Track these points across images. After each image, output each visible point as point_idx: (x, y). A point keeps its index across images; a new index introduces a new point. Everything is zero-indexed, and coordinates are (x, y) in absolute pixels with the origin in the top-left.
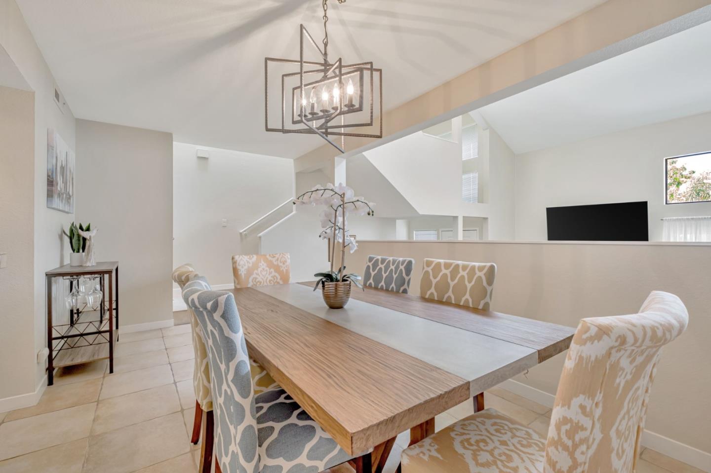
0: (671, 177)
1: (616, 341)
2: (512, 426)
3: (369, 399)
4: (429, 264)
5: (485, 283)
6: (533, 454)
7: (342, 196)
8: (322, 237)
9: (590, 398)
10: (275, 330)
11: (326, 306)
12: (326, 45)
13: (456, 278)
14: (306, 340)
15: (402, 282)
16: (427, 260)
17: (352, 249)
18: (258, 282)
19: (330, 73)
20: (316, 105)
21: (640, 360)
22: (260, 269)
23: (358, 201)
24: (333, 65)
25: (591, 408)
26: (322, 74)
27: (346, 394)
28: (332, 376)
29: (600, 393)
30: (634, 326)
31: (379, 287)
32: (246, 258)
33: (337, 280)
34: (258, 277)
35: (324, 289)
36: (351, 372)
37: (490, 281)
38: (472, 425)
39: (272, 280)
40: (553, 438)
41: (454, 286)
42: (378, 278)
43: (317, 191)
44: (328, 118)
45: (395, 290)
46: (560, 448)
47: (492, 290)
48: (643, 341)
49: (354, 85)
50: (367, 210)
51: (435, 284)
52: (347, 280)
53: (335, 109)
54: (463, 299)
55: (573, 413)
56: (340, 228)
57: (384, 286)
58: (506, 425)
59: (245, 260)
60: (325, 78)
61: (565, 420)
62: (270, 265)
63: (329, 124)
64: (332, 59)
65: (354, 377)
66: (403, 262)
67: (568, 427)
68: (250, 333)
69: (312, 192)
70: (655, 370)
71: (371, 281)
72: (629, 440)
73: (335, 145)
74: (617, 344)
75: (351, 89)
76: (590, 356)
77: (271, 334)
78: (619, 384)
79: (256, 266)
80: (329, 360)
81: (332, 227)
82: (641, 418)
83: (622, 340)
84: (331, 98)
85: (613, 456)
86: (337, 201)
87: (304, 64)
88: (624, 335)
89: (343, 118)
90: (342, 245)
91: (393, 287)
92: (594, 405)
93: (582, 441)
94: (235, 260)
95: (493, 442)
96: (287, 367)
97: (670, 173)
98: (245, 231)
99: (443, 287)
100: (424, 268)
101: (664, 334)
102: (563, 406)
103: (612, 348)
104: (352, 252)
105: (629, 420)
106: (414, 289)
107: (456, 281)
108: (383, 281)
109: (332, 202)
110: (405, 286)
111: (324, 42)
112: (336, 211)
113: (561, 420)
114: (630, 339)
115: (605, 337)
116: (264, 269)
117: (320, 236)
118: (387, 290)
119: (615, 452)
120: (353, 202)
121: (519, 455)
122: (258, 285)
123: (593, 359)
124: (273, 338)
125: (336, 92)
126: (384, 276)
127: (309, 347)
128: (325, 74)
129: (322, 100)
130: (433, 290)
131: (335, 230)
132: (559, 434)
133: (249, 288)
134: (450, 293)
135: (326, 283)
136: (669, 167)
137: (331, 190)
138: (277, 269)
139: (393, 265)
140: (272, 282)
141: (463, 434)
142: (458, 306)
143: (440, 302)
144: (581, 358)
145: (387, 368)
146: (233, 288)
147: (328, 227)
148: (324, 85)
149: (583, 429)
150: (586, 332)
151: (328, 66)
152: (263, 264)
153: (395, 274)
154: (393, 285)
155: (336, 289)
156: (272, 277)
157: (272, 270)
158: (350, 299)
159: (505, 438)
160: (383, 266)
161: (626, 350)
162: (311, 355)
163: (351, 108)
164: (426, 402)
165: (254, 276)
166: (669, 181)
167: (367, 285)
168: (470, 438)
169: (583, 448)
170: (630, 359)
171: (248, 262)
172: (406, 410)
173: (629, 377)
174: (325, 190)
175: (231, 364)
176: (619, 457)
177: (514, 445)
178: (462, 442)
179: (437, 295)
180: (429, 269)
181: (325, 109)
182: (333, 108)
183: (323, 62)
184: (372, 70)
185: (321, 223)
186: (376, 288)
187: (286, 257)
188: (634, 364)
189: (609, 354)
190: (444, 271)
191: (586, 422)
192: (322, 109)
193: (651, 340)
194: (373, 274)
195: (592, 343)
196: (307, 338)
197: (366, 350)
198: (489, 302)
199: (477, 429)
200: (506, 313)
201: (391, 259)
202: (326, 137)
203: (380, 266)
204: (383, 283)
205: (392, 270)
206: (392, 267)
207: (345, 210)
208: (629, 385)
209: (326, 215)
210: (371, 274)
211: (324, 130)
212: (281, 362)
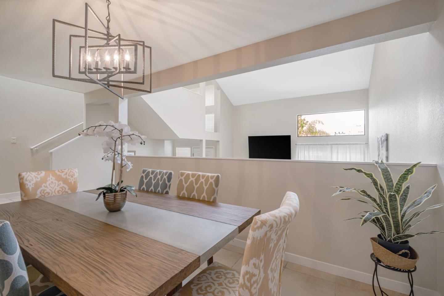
0: (300, 123)
1: (269, 227)
2: (225, 272)
3: (132, 286)
4: (182, 174)
5: (214, 186)
6: (235, 287)
7: (121, 131)
8: (104, 159)
9: (258, 259)
10: (58, 238)
11: (106, 210)
12: (109, 21)
13: (198, 183)
14: (86, 243)
15: (165, 186)
16: (181, 172)
17: (128, 169)
18: (46, 193)
19: (112, 42)
20: (100, 63)
21: (280, 232)
22: (48, 183)
23: (133, 134)
24: (114, 37)
25: (258, 264)
26: (105, 42)
27: (113, 285)
28: (104, 272)
29: (262, 255)
30: (276, 217)
31: (150, 191)
32: (34, 174)
33: (116, 191)
34: (46, 189)
35: (104, 199)
36: (121, 266)
37: (217, 185)
38: (204, 276)
39: (60, 190)
40: (241, 283)
41: (197, 188)
42: (149, 184)
43: (100, 126)
44: (110, 74)
45: (160, 192)
46: (244, 288)
47: (218, 189)
48: (280, 225)
49: (130, 54)
50: (140, 141)
51: (186, 188)
52: (124, 191)
53: (116, 68)
54: (202, 196)
55: (251, 269)
56: (119, 154)
57: (153, 189)
58: (222, 272)
59: (33, 176)
60: (107, 45)
61: (247, 273)
62: (59, 178)
63: (111, 79)
64: (113, 32)
65: (122, 270)
66: (166, 173)
67: (248, 276)
68: (31, 245)
69: (96, 127)
70: (288, 230)
71: (144, 186)
72: (276, 271)
73: (116, 93)
74: (269, 228)
75: (128, 57)
76: (258, 237)
77: (53, 243)
78: (271, 246)
79: (44, 180)
80: (104, 259)
81: (113, 152)
82: (282, 256)
83: (271, 226)
84: (112, 61)
85: (270, 282)
86: (116, 134)
87: (88, 31)
88: (272, 224)
89: (122, 76)
90: (120, 165)
91: (159, 190)
92: (260, 262)
93: (254, 282)
94: (22, 176)
95: (215, 285)
96: (65, 272)
97: (300, 122)
98: (36, 147)
99: (191, 189)
100: (179, 177)
101: (289, 219)
102: (246, 265)
103: (267, 231)
104: (128, 170)
105: (276, 261)
106: (173, 192)
107: (198, 185)
108: (152, 186)
109: (113, 135)
110: (167, 189)
111: (107, 19)
112: (116, 141)
113: (245, 273)
114: (275, 225)
115: (264, 226)
116: (52, 182)
117: (103, 159)
118: (155, 192)
119: (270, 280)
120: (129, 136)
121: (228, 290)
122: (46, 196)
123: (259, 238)
124: (55, 246)
125: (116, 57)
126: (153, 182)
127: (88, 250)
128: (107, 42)
129: (105, 60)
130: (184, 191)
131: (115, 155)
132: (244, 281)
133: (37, 199)
134: (195, 193)
135: (106, 194)
136: (299, 118)
137: (112, 126)
138: (65, 181)
139: (159, 175)
140: (60, 192)
141: (198, 284)
142: (199, 201)
143: (189, 199)
144: (254, 238)
145: (148, 257)
146: (20, 200)
147: (109, 152)
148: (106, 50)
149: (255, 275)
150: (256, 224)
151: (110, 37)
152: (52, 179)
153: (161, 181)
154: (159, 189)
155: (115, 198)
156: (60, 188)
157: (61, 182)
158: (127, 202)
159: (221, 281)
160: (152, 176)
161: (273, 230)
162: (89, 257)
163: (127, 70)
164: (172, 278)
165: (43, 188)
166: (299, 125)
167: (141, 189)
168: (202, 286)
169: (255, 285)
170: (275, 234)
171: (36, 177)
172: (158, 288)
173: (275, 242)
174: (107, 126)
175: (6, 282)
176: (272, 281)
177: (226, 284)
178: (197, 290)
179: (187, 194)
180: (183, 178)
181: (106, 67)
182: (114, 68)
183: (106, 33)
184: (144, 46)
185: (103, 150)
186: (147, 192)
187: (74, 172)
188: (277, 235)
189: (266, 234)
190: (191, 179)
191: (256, 272)
192: (105, 67)
193: (284, 223)
194: (145, 181)
195: (258, 230)
196: (87, 241)
197: (134, 244)
198: (216, 197)
199: (206, 279)
200: (224, 203)
201: (158, 171)
202: (108, 88)
203: (151, 176)
204: (152, 188)
205: (159, 178)
206: (159, 177)
207: (123, 141)
208: (275, 246)
209: (107, 144)
210: (144, 182)
211: (106, 83)
212: (60, 268)
